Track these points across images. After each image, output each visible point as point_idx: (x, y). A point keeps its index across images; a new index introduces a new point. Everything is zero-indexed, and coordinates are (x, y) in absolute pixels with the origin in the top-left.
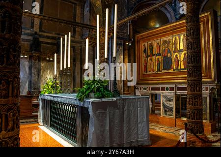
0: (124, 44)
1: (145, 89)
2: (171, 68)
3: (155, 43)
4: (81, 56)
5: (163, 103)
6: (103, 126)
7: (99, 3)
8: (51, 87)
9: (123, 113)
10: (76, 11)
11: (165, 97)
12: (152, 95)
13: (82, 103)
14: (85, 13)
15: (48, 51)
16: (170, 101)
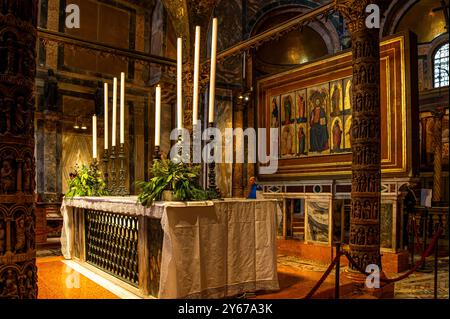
0: (235, 97)
1: (275, 189)
2: (325, 146)
3: (294, 97)
4: (146, 123)
5: (309, 217)
6: (188, 252)
7: (182, 11)
8: (87, 184)
9: (226, 230)
10: (135, 26)
11: (313, 204)
12: (288, 201)
13: (148, 210)
14: (155, 31)
15: (77, 110)
16: (322, 212)
